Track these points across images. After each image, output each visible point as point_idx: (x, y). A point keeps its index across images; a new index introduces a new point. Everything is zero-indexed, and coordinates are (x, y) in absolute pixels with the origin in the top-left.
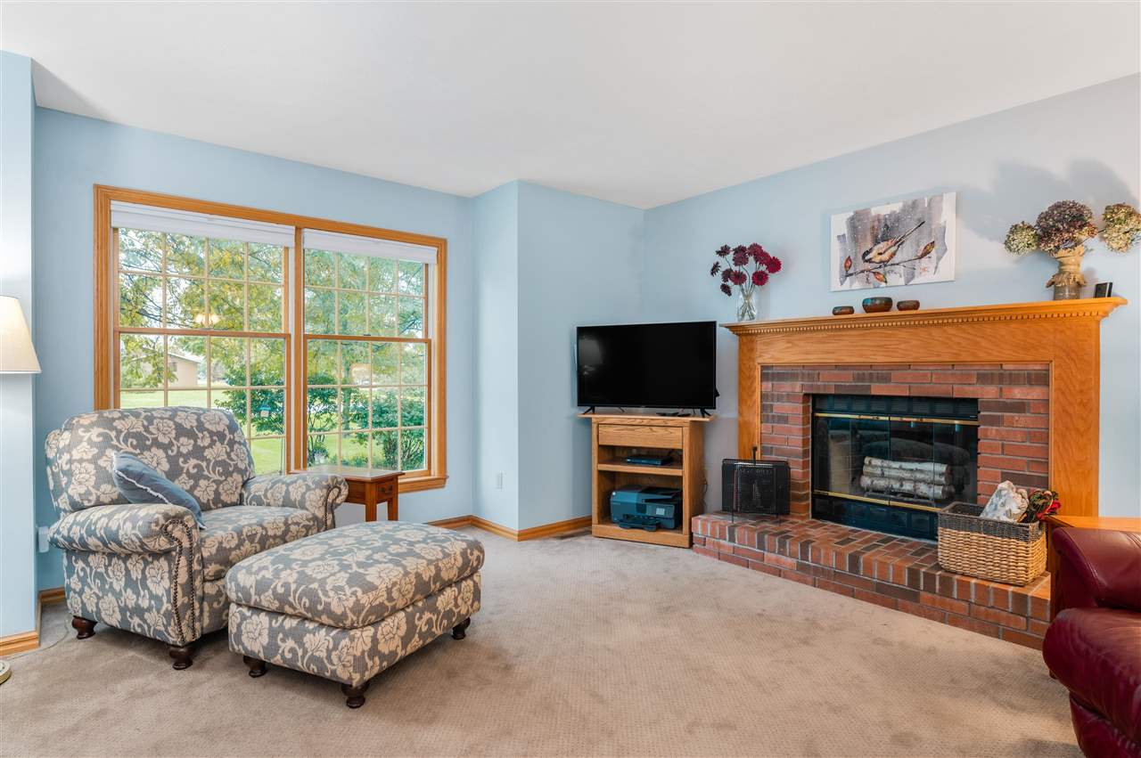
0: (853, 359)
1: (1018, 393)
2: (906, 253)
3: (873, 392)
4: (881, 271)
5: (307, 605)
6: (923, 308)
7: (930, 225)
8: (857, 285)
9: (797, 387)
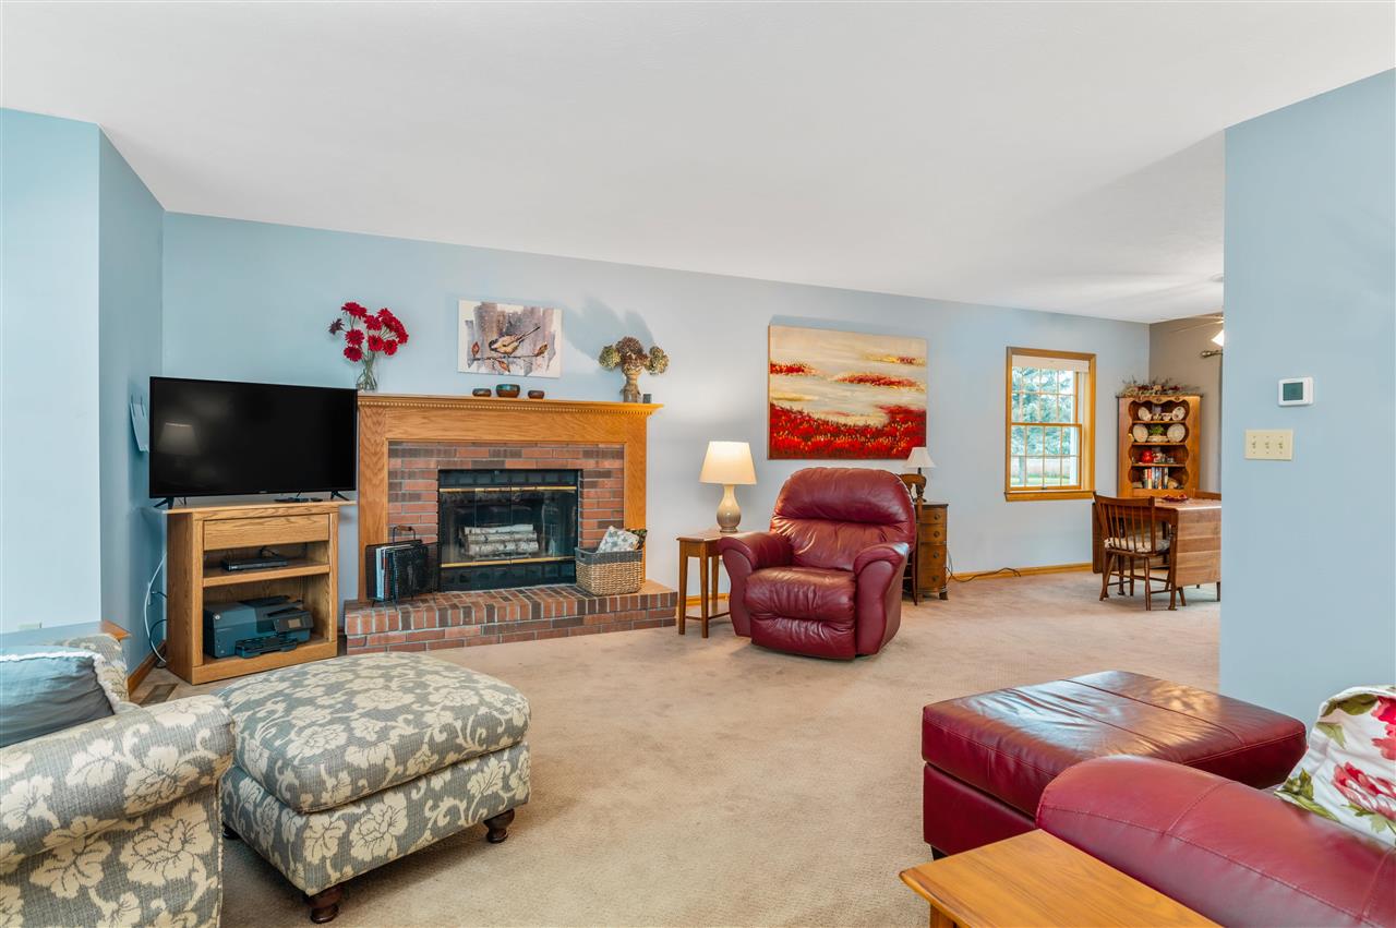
0: (492, 437)
1: (608, 464)
2: (525, 349)
3: (507, 466)
4: (505, 360)
5: (483, 736)
6: (547, 398)
7: (544, 331)
8: (483, 370)
9: (433, 464)
